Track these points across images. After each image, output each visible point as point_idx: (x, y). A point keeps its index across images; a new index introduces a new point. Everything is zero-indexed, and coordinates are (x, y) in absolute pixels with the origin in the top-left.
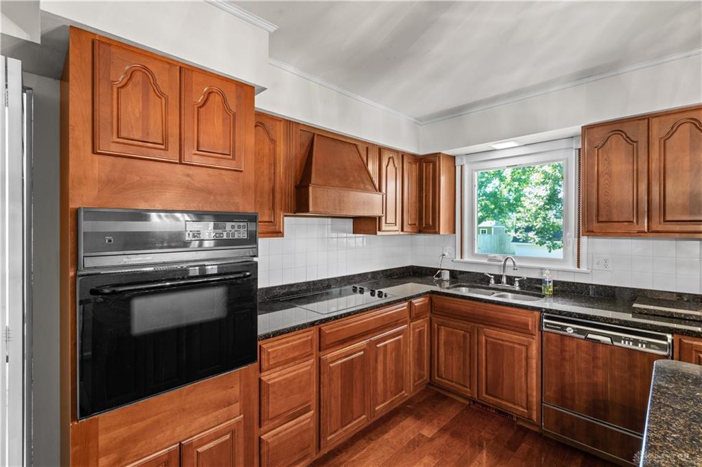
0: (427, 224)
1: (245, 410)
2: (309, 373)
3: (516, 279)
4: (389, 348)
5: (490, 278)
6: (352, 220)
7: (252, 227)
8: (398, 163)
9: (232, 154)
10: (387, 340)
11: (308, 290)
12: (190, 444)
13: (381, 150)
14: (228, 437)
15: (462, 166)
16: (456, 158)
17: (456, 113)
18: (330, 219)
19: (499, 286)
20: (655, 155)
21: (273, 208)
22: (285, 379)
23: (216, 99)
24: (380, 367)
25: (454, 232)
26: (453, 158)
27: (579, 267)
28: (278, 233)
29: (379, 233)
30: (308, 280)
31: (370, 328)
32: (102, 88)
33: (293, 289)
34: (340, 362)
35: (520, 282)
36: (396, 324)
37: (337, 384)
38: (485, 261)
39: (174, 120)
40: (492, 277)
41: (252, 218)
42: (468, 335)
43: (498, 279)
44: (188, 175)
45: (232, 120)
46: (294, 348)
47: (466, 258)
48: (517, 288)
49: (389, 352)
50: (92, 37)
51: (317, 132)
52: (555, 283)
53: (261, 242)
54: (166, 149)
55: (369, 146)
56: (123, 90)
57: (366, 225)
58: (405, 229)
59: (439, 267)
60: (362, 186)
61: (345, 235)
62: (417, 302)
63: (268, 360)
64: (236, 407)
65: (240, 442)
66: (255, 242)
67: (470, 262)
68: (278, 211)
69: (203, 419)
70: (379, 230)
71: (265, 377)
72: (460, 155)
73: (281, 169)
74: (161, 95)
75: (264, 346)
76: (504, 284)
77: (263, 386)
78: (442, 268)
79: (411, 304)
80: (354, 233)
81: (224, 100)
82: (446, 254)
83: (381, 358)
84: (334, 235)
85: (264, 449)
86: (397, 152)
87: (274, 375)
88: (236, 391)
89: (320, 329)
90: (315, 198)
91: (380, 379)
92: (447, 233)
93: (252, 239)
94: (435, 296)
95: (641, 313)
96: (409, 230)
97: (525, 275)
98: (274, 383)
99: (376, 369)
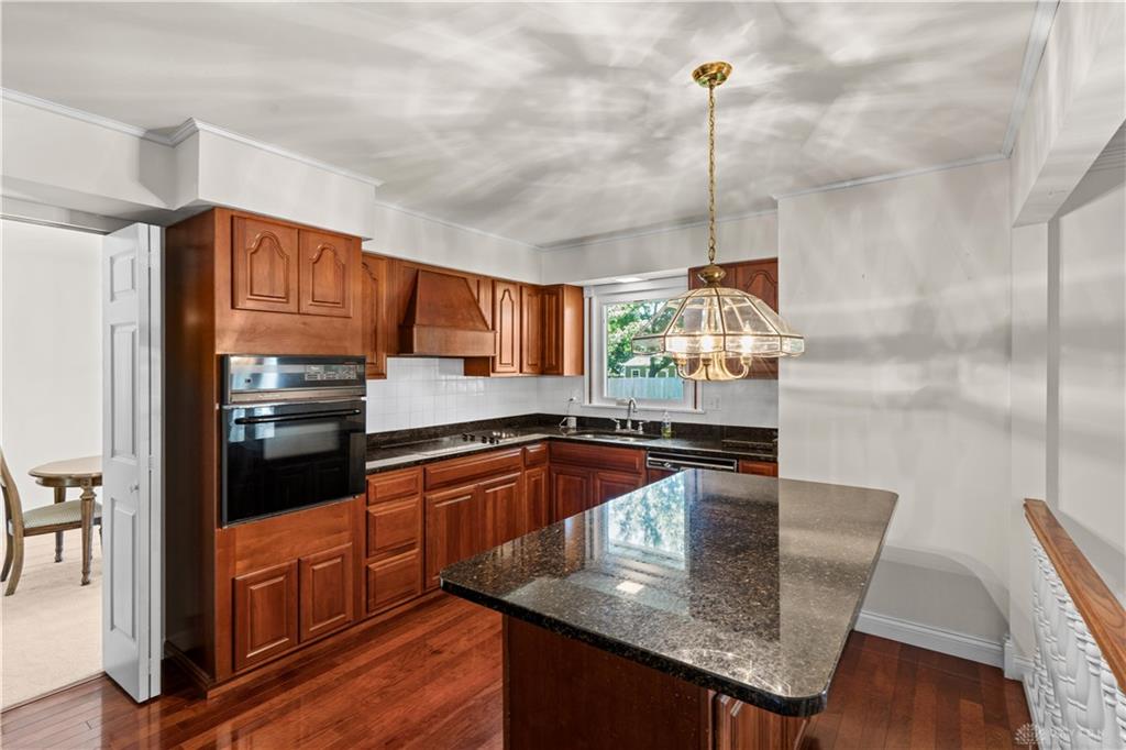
0: (550, 364)
1: (353, 539)
2: (414, 510)
3: (640, 423)
4: (499, 494)
5: (616, 423)
6: (462, 360)
7: (360, 368)
8: (515, 297)
9: (342, 303)
10: (498, 487)
11: (411, 438)
12: (308, 561)
13: (494, 282)
14: (339, 560)
15: (591, 298)
16: (584, 289)
17: (579, 243)
18: (437, 360)
19: (625, 431)
21: (376, 349)
22: (391, 514)
23: (328, 254)
24: (489, 513)
25: (583, 373)
26: (581, 289)
27: (694, 409)
28: (381, 375)
29: (492, 375)
30: (413, 427)
31: (479, 471)
32: (239, 256)
33: (395, 437)
34: (444, 504)
35: (643, 425)
36: (508, 471)
37: (443, 525)
38: (614, 405)
39: (293, 277)
40: (618, 421)
41: (361, 361)
42: (585, 481)
43: (624, 423)
44: (305, 324)
45: (342, 272)
46: (400, 484)
47: (595, 403)
48: (641, 433)
49: (499, 499)
50: (231, 213)
51: (421, 268)
52: (674, 425)
53: (369, 383)
54: (287, 302)
55: (481, 280)
56: (254, 256)
57: (478, 366)
58: (525, 370)
60: (471, 324)
61: (454, 377)
62: (532, 449)
63: (375, 494)
64: (346, 534)
65: (350, 565)
66: (364, 383)
67: (598, 407)
68: (380, 352)
69: (317, 542)
70: (493, 371)
71: (372, 510)
72: (589, 286)
73: (383, 309)
74: (282, 254)
75: (371, 481)
76: (629, 429)
77: (370, 517)
78: (568, 414)
79: (525, 451)
80: (466, 374)
81: (335, 254)
82: (574, 399)
83: (490, 504)
84: (443, 377)
85: (371, 577)
86: (514, 283)
87: (382, 509)
88: (346, 520)
89: (425, 469)
90: (420, 339)
91: (489, 526)
92: (573, 374)
93: (361, 380)
94: (553, 442)
95: (728, 447)
96: (530, 371)
97: (649, 419)
98: (381, 516)
99: (484, 515)
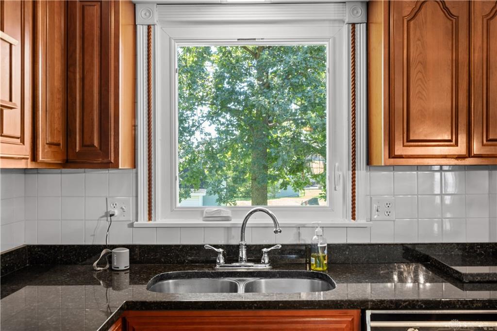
0: (87, 145)
3: (265, 250)
5: (217, 254)
15: (149, 27)
16: (138, 7)
19: (236, 267)
20: (478, 41)
25: (135, 165)
26: (132, 7)
27: (354, 218)
38: (200, 221)
40: (221, 250)
43: (232, 253)
48: (267, 268)
59: (103, 243)
72: (146, 3)
76: (245, 262)
78: (110, 243)
82: (116, 213)
